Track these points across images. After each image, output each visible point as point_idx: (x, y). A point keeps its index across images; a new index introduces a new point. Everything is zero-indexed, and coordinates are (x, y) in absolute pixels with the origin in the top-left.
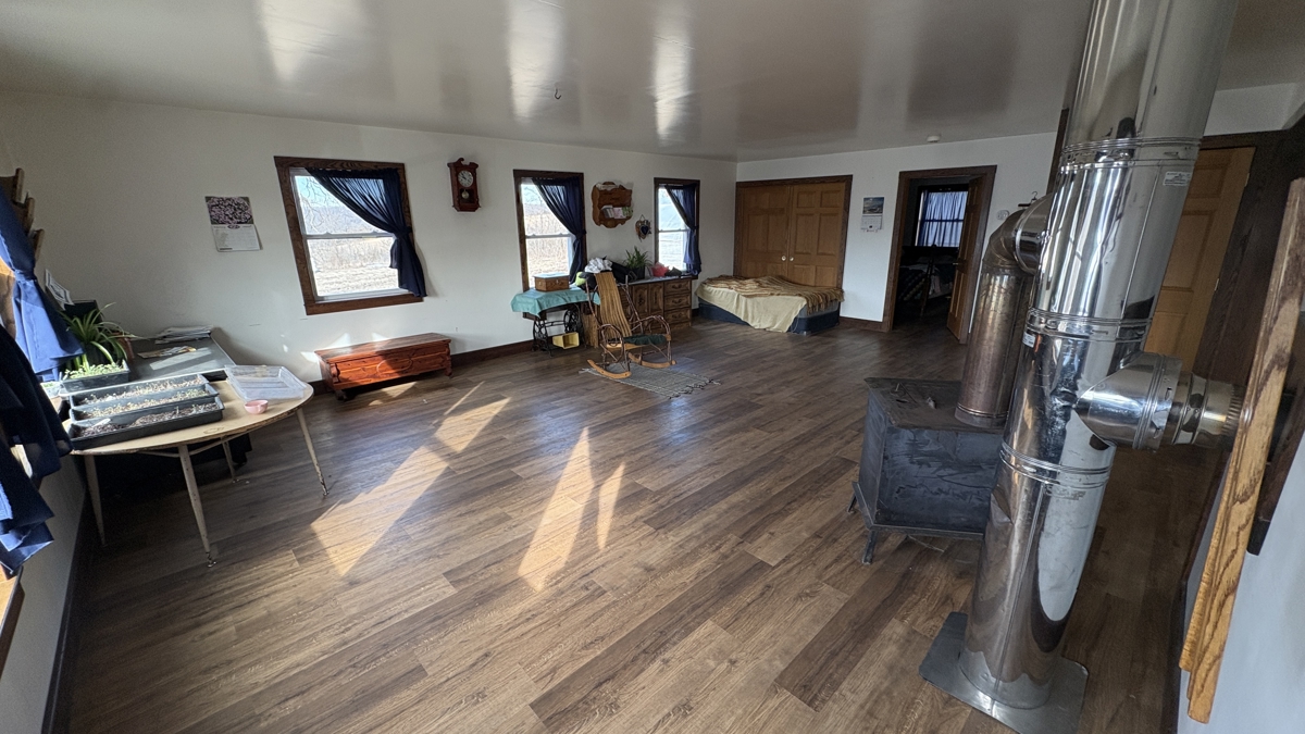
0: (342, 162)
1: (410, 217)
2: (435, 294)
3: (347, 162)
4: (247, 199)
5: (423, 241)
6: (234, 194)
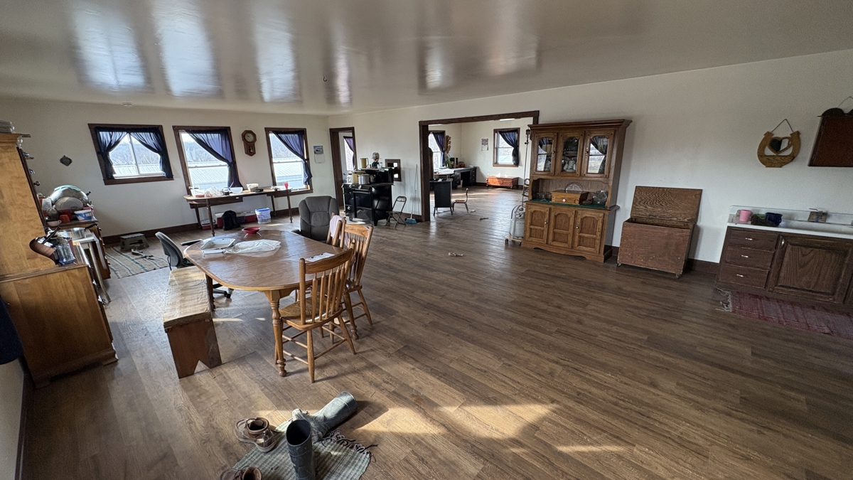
0: (505, 129)
1: (519, 143)
2: (521, 165)
3: (507, 129)
4: (488, 139)
5: (521, 149)
6: (486, 138)
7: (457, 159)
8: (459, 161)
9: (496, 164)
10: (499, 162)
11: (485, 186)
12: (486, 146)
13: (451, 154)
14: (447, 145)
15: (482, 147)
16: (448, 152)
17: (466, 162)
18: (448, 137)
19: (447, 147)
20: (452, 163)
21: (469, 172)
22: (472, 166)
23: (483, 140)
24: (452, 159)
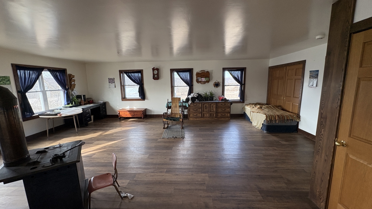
0: (130, 70)
1: (143, 81)
2: (148, 99)
3: (131, 70)
4: (114, 78)
5: (146, 87)
6: (112, 77)
7: (84, 96)
8: (86, 97)
9: (124, 98)
10: (127, 96)
11: (116, 118)
12: (114, 84)
13: (76, 92)
14: (71, 83)
15: (110, 85)
16: (73, 90)
17: (94, 98)
18: (70, 75)
19: (71, 84)
20: (79, 100)
21: (100, 107)
22: (102, 102)
23: (109, 79)
24: (79, 97)
